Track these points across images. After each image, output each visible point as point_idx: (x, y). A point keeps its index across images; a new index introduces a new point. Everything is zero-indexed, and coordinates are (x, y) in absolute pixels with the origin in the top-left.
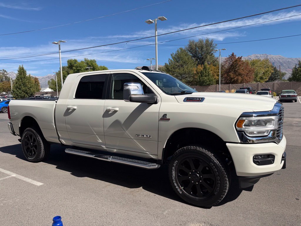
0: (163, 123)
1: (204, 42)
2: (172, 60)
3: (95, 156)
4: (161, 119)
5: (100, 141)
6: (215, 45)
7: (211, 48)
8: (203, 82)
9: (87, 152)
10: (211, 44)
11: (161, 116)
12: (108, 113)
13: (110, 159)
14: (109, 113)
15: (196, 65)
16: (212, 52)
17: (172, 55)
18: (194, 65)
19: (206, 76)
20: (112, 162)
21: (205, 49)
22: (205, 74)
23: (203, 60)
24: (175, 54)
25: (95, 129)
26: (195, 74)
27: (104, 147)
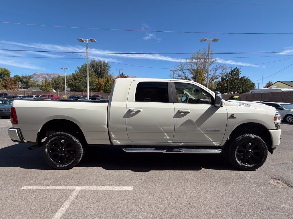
0: (231, 120)
1: (102, 62)
2: (78, 71)
3: (166, 151)
4: (229, 118)
5: (168, 138)
6: (109, 66)
7: (107, 68)
8: (107, 90)
9: (154, 149)
10: (107, 65)
11: (229, 116)
12: (178, 114)
13: (184, 151)
14: (181, 114)
15: (97, 78)
16: (108, 70)
17: (78, 68)
18: (96, 77)
19: (109, 86)
20: (184, 154)
21: (102, 67)
22: (108, 85)
23: (102, 75)
24: (80, 67)
25: (164, 128)
26: (97, 84)
27: (171, 142)
